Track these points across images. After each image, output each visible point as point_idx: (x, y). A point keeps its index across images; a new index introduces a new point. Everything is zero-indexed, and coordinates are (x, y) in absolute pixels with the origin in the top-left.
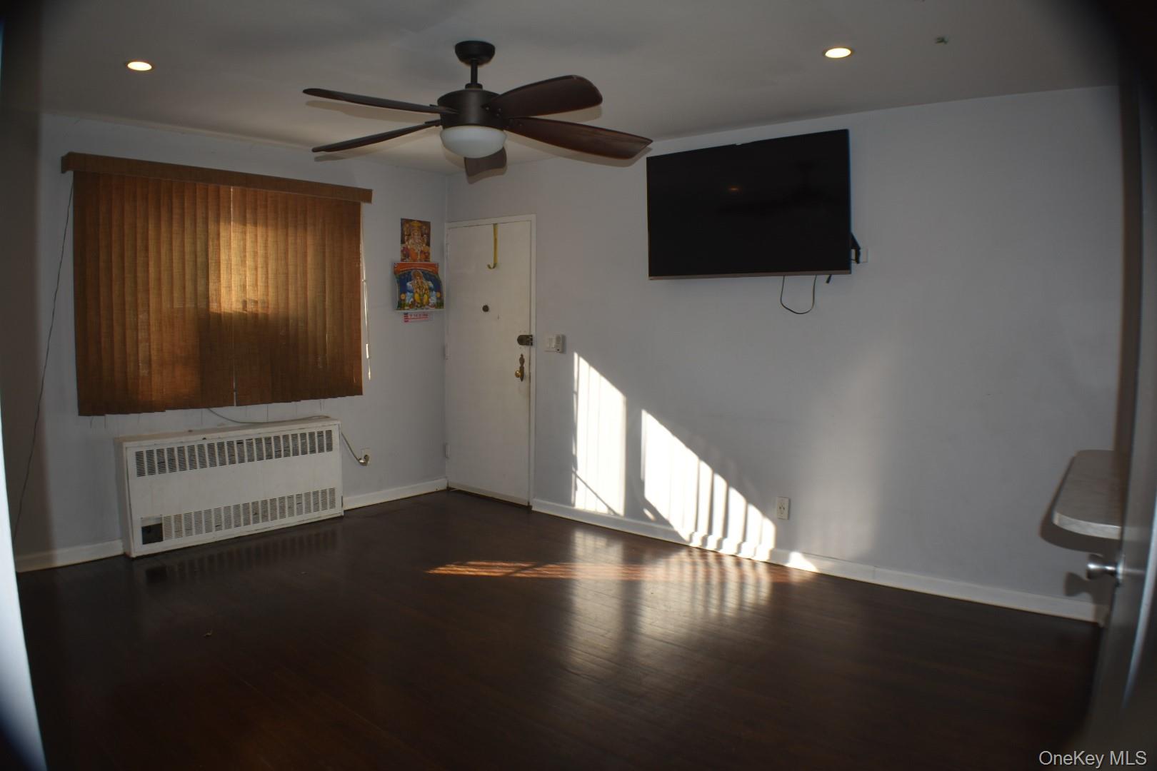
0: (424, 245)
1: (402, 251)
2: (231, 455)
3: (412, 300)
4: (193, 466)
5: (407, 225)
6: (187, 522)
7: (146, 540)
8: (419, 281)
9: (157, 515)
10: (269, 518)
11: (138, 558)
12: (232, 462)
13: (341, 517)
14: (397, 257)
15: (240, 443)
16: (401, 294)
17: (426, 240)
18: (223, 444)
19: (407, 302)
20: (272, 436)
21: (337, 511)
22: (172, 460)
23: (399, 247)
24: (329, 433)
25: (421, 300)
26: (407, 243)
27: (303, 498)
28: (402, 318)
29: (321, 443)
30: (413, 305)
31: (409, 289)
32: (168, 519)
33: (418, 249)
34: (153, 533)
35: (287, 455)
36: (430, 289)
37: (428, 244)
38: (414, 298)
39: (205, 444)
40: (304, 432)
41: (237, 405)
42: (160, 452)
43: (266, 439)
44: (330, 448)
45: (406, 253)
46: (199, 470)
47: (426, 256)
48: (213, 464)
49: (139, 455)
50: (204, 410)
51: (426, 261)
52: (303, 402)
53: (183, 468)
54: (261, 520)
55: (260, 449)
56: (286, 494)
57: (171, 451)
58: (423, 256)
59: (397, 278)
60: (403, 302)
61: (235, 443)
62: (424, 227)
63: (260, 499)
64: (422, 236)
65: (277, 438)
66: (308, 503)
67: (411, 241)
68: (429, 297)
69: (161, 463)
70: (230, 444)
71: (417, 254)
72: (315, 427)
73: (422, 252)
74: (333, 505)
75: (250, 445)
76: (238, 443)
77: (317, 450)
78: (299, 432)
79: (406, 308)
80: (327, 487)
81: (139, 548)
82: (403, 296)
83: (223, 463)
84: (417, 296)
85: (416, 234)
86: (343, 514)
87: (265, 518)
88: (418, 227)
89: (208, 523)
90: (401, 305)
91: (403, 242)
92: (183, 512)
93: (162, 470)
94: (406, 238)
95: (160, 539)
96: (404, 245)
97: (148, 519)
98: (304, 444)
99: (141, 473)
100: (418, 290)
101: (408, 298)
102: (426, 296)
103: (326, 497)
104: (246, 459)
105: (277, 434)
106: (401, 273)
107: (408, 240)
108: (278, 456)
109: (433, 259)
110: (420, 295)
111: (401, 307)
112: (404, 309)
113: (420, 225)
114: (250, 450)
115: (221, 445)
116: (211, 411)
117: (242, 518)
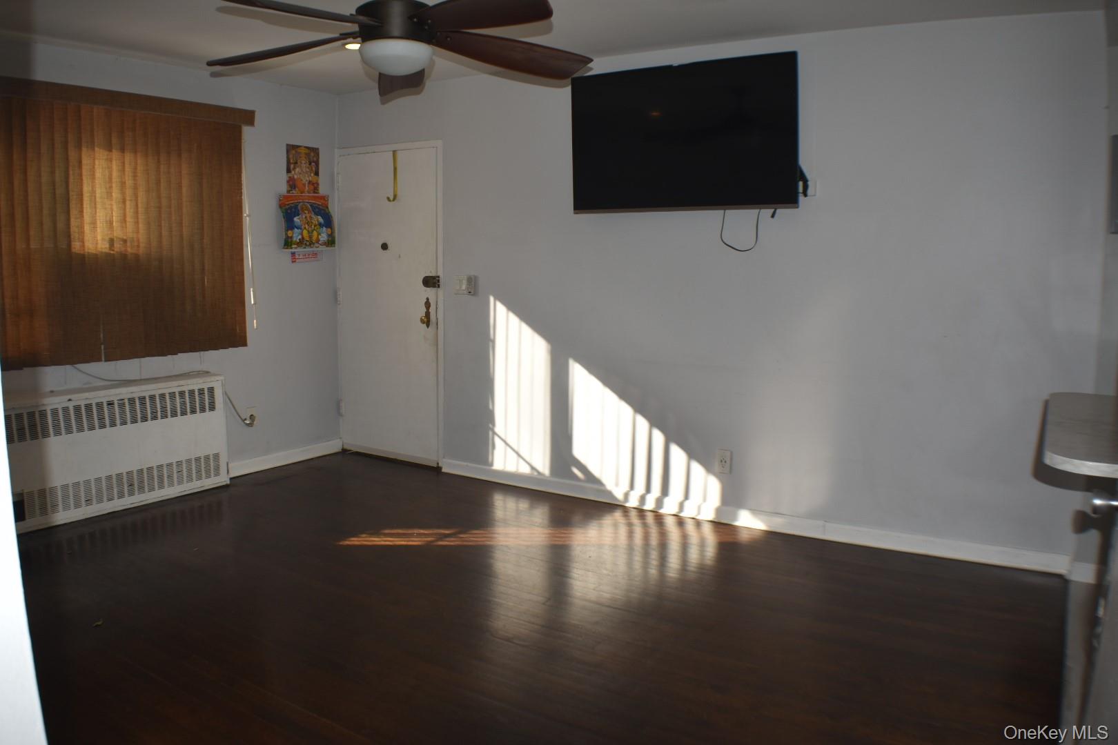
0: (312, 175)
1: (288, 182)
2: (101, 419)
3: (300, 237)
4: (57, 432)
5: (294, 152)
6: (54, 498)
8: (308, 215)
9: (18, 490)
10: (146, 489)
12: (103, 426)
13: (227, 486)
14: (283, 188)
15: (110, 404)
16: (287, 230)
17: (314, 169)
18: (91, 405)
19: (294, 239)
20: (147, 394)
21: (223, 479)
22: (32, 426)
24: (211, 390)
25: (310, 237)
26: (293, 172)
27: (184, 466)
28: (289, 257)
29: (201, 402)
30: (301, 243)
31: (296, 224)
32: (31, 494)
33: (306, 179)
35: (164, 416)
36: (321, 225)
37: (317, 174)
38: (302, 234)
39: (71, 405)
40: (183, 390)
41: (106, 361)
42: (19, 417)
43: (139, 398)
44: (212, 408)
45: (292, 184)
46: (64, 437)
47: (315, 187)
48: (81, 429)
50: (68, 367)
51: (314, 192)
52: (180, 355)
53: (46, 434)
54: (136, 492)
55: (133, 411)
56: (164, 462)
58: (312, 187)
59: (283, 212)
60: (290, 240)
61: (105, 405)
62: (312, 154)
63: (135, 468)
64: (310, 164)
65: (152, 398)
66: (189, 470)
67: (297, 170)
68: (319, 234)
69: (21, 429)
70: (99, 405)
71: (304, 185)
72: (195, 384)
73: (310, 182)
74: (217, 474)
75: (122, 405)
76: (109, 404)
77: (198, 410)
78: (177, 390)
79: (293, 246)
80: (211, 452)
82: (290, 233)
83: (92, 428)
84: (305, 232)
85: (304, 163)
86: (228, 482)
87: (141, 489)
88: (306, 154)
89: (77, 497)
90: (288, 243)
91: (289, 171)
92: (47, 486)
93: (22, 437)
94: (292, 166)
96: (290, 175)
98: (184, 404)
100: (307, 226)
101: (296, 235)
102: (315, 233)
103: (208, 463)
104: (118, 422)
105: (152, 393)
106: (287, 207)
107: (294, 168)
108: (155, 418)
109: (322, 190)
110: (308, 231)
111: (288, 246)
112: (292, 248)
113: (307, 151)
114: (123, 412)
115: (88, 407)
116: (76, 368)
117: (115, 490)
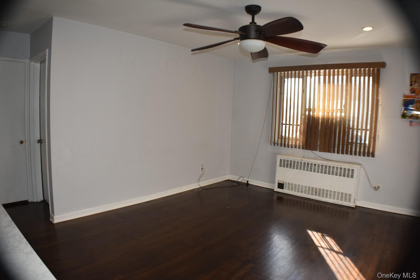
2: (311, 168)
4: (297, 168)
5: (414, 77)
6: (292, 186)
7: (279, 187)
9: (283, 180)
10: (321, 196)
11: (276, 192)
12: (311, 171)
13: (353, 208)
15: (315, 165)
16: (404, 110)
20: (332, 166)
21: (352, 204)
22: (291, 165)
24: (353, 170)
26: (414, 86)
27: (336, 194)
29: (349, 174)
31: (410, 108)
32: (286, 183)
34: (281, 186)
35: (333, 174)
39: (303, 162)
40: (342, 167)
41: (319, 151)
42: (288, 161)
43: (325, 166)
44: (352, 177)
45: (413, 91)
46: (299, 170)
48: (304, 170)
49: (281, 160)
50: (310, 151)
53: (294, 168)
54: (317, 195)
55: (322, 169)
56: (329, 189)
57: (291, 161)
60: (405, 115)
63: (318, 187)
65: (330, 167)
66: (338, 196)
67: (416, 84)
69: (287, 164)
70: (312, 164)
72: (347, 166)
74: (349, 201)
75: (319, 166)
76: (314, 165)
77: (346, 176)
78: (339, 167)
80: (348, 193)
81: (277, 189)
82: (406, 112)
83: (307, 170)
87: (319, 195)
89: (298, 189)
91: (411, 85)
92: (291, 182)
93: (287, 167)
95: (283, 188)
96: (412, 87)
97: (280, 181)
98: (341, 172)
99: (280, 166)
101: (409, 113)
103: (347, 197)
104: (316, 171)
105: (330, 165)
107: (414, 84)
108: (329, 174)
111: (404, 117)
112: (406, 118)
114: (318, 169)
115: (308, 164)
117: (311, 192)
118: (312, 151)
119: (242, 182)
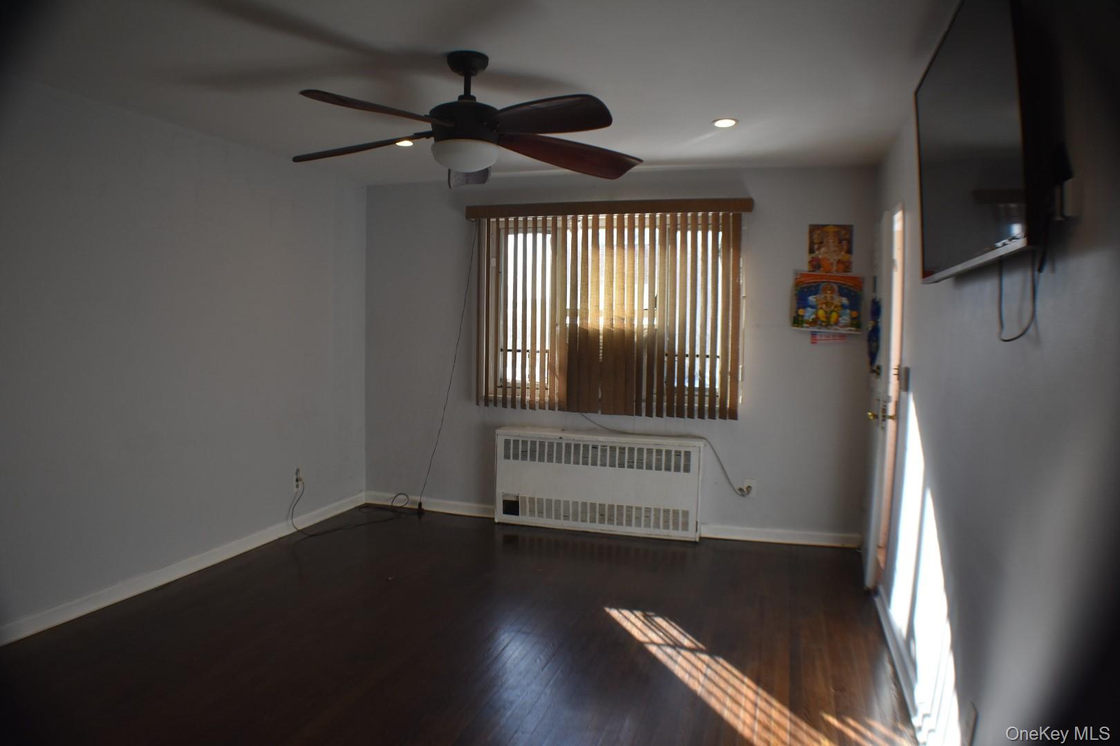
0: (843, 253)
1: (810, 262)
2: (585, 457)
3: (813, 316)
4: (550, 460)
5: (818, 232)
6: (541, 506)
7: (506, 511)
8: (829, 296)
9: (516, 493)
10: (615, 522)
11: (499, 523)
12: (585, 463)
13: (695, 543)
15: (595, 447)
16: (798, 308)
17: (845, 247)
19: (806, 318)
21: (690, 535)
22: (533, 451)
23: (806, 257)
24: (688, 454)
25: (828, 318)
26: (817, 252)
27: (653, 513)
28: (808, 338)
29: (681, 463)
30: (815, 322)
31: (810, 303)
32: (524, 498)
33: (833, 258)
34: (512, 507)
35: (640, 467)
36: (843, 307)
37: (849, 251)
38: (816, 313)
39: (564, 442)
40: (661, 448)
42: (525, 443)
43: (620, 448)
44: (687, 469)
45: (815, 264)
46: (554, 464)
47: (847, 266)
48: (568, 462)
49: (507, 442)
50: (577, 414)
51: (845, 271)
53: (542, 460)
54: (606, 522)
55: (612, 457)
57: (533, 443)
58: (842, 266)
59: (796, 290)
60: (800, 319)
61: (590, 447)
62: (844, 232)
63: (607, 502)
64: (840, 242)
65: (631, 450)
66: (657, 519)
67: (823, 250)
68: (839, 316)
69: (524, 452)
70: (586, 447)
71: (832, 264)
72: (672, 444)
73: (839, 262)
74: (686, 526)
75: (604, 451)
76: (593, 448)
77: (672, 469)
79: (805, 325)
80: (681, 508)
81: (500, 517)
82: (801, 312)
83: (577, 463)
84: (821, 313)
85: (831, 242)
86: (697, 540)
87: (611, 521)
88: (835, 232)
89: (557, 511)
90: (797, 321)
91: (811, 251)
92: (537, 496)
93: (524, 458)
94: (816, 246)
95: (517, 513)
96: (813, 255)
97: (508, 495)
98: (659, 460)
99: (507, 457)
100: (824, 306)
101: (808, 314)
102: (834, 315)
103: (678, 518)
104: (599, 463)
105: (632, 446)
106: (805, 285)
107: (819, 249)
108: (631, 467)
110: (826, 312)
111: (798, 324)
112: (803, 327)
113: (836, 229)
114: (603, 455)
115: (577, 446)
116: (583, 416)
117: (589, 515)
118: (585, 414)
119: (406, 506)
